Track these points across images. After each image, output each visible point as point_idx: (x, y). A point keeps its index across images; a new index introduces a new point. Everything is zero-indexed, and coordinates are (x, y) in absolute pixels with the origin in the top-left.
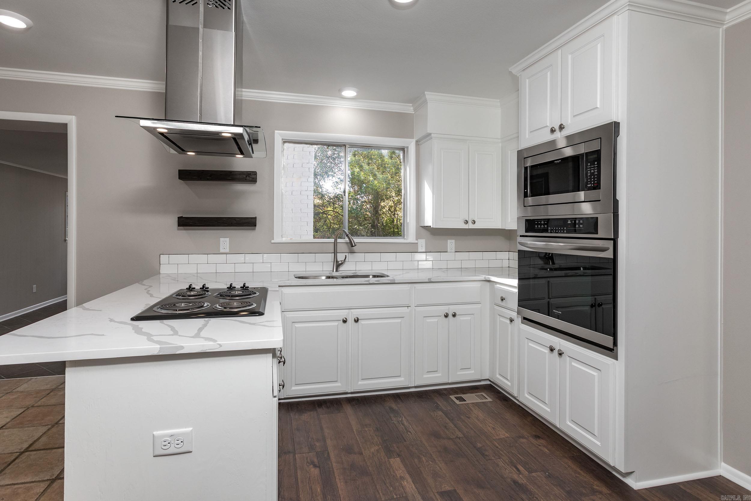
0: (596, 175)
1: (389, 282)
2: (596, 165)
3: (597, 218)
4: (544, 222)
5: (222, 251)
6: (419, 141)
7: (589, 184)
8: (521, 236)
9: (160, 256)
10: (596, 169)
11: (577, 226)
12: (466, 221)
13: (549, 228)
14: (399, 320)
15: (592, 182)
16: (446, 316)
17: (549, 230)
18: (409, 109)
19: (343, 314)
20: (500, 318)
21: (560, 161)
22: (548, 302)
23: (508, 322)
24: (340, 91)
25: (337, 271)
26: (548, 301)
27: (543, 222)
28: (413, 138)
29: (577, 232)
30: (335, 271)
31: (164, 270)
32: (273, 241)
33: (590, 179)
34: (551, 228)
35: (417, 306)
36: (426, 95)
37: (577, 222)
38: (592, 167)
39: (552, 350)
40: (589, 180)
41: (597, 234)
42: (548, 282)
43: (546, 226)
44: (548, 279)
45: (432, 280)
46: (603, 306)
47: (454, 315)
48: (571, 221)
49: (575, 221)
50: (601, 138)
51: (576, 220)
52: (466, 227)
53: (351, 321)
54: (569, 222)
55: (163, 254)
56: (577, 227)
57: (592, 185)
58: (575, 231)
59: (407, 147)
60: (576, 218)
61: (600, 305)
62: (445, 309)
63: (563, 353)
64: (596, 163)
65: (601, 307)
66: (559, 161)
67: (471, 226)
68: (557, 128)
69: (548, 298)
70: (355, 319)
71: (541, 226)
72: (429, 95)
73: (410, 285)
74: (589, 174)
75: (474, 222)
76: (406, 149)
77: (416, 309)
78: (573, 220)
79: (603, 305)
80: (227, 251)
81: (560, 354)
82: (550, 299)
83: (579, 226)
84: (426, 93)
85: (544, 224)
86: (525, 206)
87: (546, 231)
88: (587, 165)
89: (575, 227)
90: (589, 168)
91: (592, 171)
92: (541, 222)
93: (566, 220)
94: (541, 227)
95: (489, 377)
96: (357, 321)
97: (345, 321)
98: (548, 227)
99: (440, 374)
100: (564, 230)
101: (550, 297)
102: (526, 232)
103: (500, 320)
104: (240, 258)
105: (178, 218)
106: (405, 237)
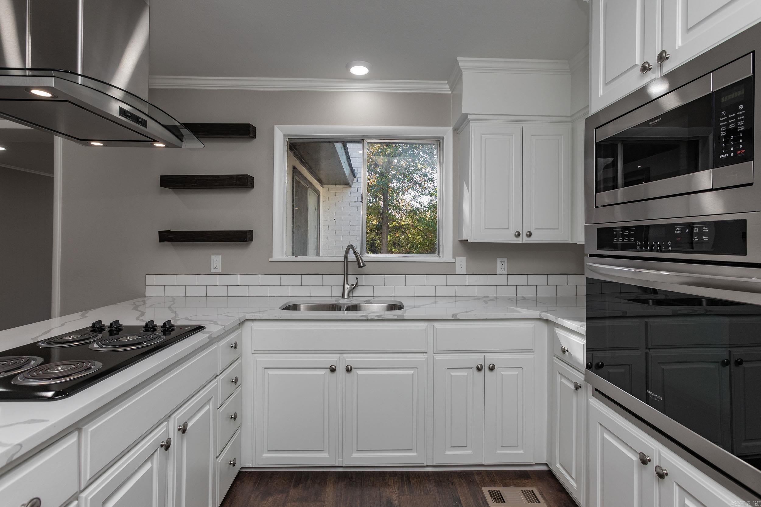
0: (741, 132)
1: (396, 317)
2: (742, 110)
3: (744, 221)
4: (629, 232)
5: (213, 270)
6: (458, 129)
7: (724, 154)
8: (591, 255)
9: (146, 276)
10: (740, 120)
11: (696, 238)
12: (519, 232)
13: (639, 243)
14: (411, 372)
15: (732, 149)
16: (479, 369)
17: (639, 245)
18: (444, 87)
19: (332, 359)
20: (561, 379)
21: (660, 119)
22: (647, 354)
23: (572, 387)
24: (348, 67)
25: (349, 297)
26: (646, 352)
27: (626, 233)
28: (450, 126)
29: (695, 250)
30: (346, 297)
31: (150, 292)
32: (271, 260)
33: (727, 142)
34: (641, 243)
35: (437, 352)
36: (458, 61)
37: (696, 230)
38: (732, 118)
39: (644, 461)
40: (724, 145)
41: (745, 253)
42: (646, 323)
43: (632, 239)
44: (646, 320)
45: (459, 317)
46: (745, 365)
47: (492, 369)
48: (683, 229)
49: (691, 230)
50: (753, 52)
51: (693, 227)
52: (518, 241)
53: (341, 370)
54: (678, 231)
55: (150, 273)
56: (694, 240)
57: (732, 154)
58: (692, 249)
59: (443, 138)
60: (693, 224)
61: (739, 363)
62: (477, 359)
63: (667, 474)
64: (741, 107)
65: (740, 366)
66: (657, 121)
67: (525, 240)
68: (653, 61)
69: (646, 348)
70: (347, 366)
71: (623, 239)
72: (463, 62)
73: (426, 323)
74: (723, 134)
75: (530, 235)
76: (442, 141)
77: (435, 356)
78: (687, 227)
79: (744, 362)
80: (220, 270)
81: (661, 476)
82: (649, 349)
83: (700, 239)
84: (459, 58)
85: (629, 236)
86: (598, 207)
87: (633, 247)
88: (719, 116)
89: (692, 240)
90: (724, 121)
91: (732, 126)
92: (623, 231)
93: (673, 226)
94: (623, 241)
95: (547, 461)
96: (349, 370)
97: (333, 370)
98: (635, 241)
99: (471, 452)
100: (667, 246)
101: (650, 346)
102: (599, 247)
103: (561, 382)
104: (232, 279)
105: (159, 232)
106: (441, 255)
